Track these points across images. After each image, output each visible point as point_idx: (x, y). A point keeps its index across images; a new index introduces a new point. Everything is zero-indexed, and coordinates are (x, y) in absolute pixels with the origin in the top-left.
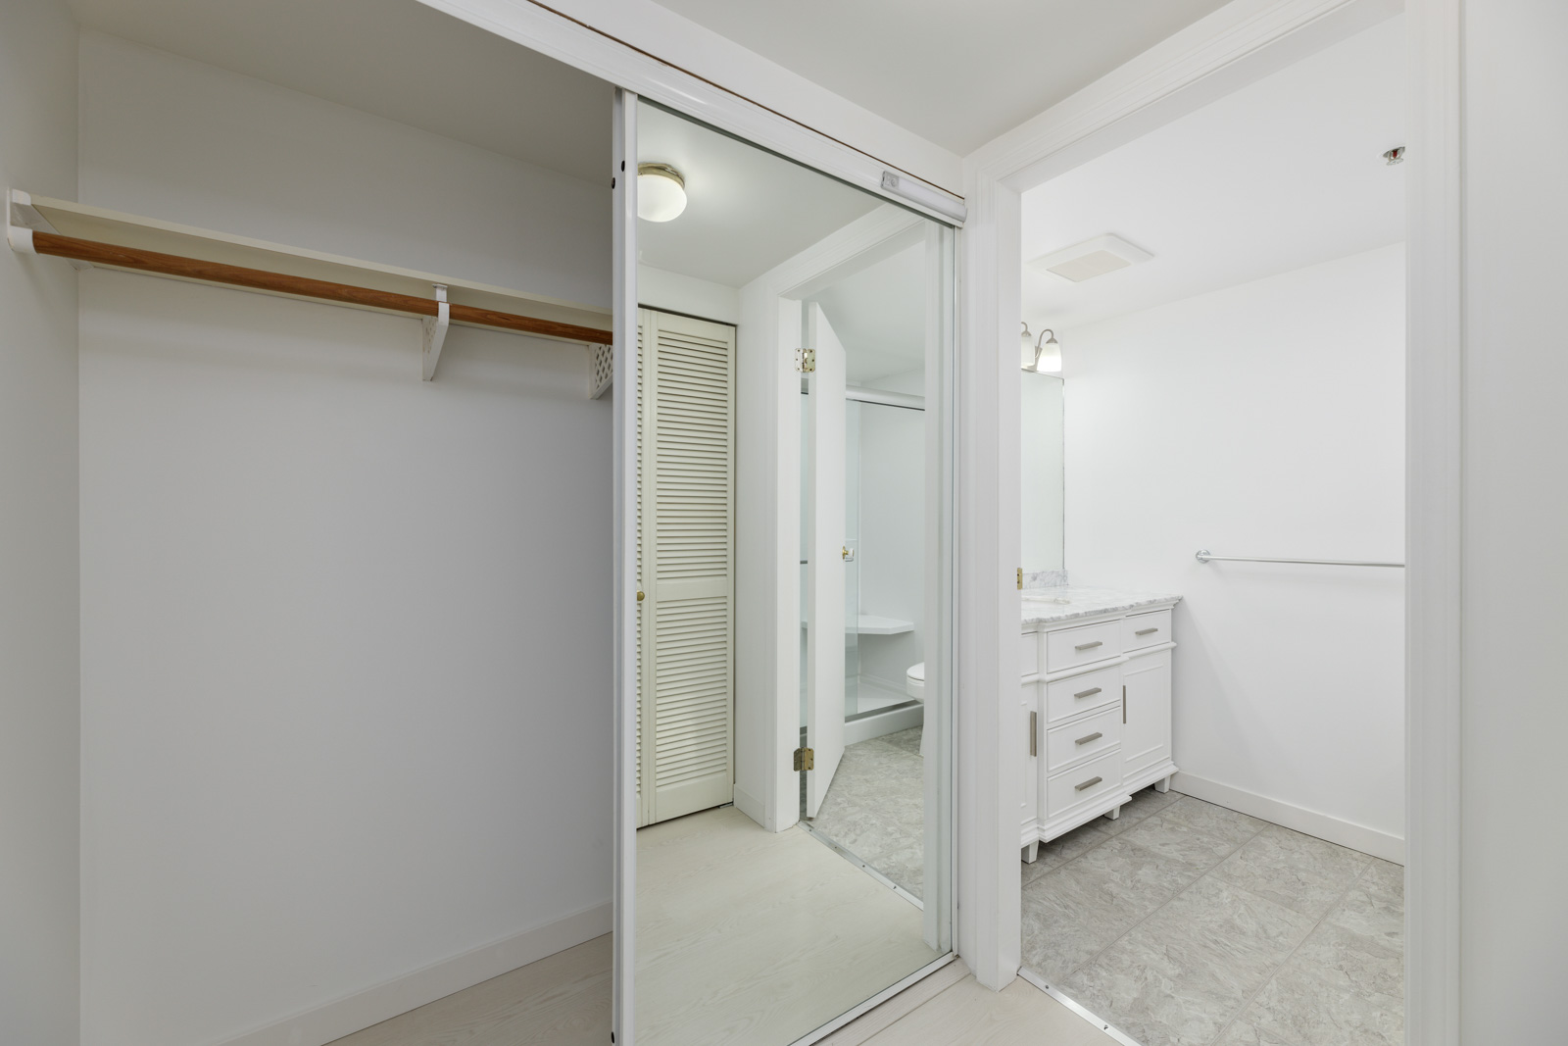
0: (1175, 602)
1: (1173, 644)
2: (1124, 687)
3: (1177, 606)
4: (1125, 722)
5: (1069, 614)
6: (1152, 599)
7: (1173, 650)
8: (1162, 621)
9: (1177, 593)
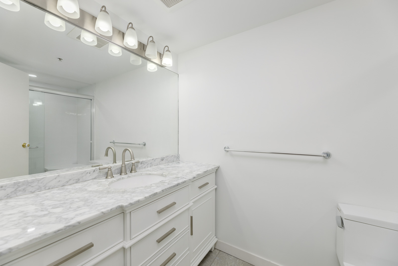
0: (216, 169)
1: (216, 187)
2: (192, 217)
3: (217, 170)
4: (192, 234)
5: (147, 195)
6: (206, 170)
7: (216, 189)
8: (211, 179)
9: (217, 165)
